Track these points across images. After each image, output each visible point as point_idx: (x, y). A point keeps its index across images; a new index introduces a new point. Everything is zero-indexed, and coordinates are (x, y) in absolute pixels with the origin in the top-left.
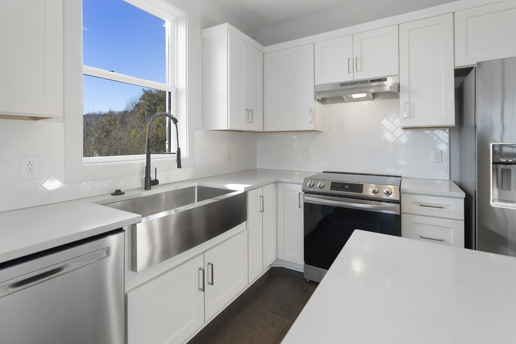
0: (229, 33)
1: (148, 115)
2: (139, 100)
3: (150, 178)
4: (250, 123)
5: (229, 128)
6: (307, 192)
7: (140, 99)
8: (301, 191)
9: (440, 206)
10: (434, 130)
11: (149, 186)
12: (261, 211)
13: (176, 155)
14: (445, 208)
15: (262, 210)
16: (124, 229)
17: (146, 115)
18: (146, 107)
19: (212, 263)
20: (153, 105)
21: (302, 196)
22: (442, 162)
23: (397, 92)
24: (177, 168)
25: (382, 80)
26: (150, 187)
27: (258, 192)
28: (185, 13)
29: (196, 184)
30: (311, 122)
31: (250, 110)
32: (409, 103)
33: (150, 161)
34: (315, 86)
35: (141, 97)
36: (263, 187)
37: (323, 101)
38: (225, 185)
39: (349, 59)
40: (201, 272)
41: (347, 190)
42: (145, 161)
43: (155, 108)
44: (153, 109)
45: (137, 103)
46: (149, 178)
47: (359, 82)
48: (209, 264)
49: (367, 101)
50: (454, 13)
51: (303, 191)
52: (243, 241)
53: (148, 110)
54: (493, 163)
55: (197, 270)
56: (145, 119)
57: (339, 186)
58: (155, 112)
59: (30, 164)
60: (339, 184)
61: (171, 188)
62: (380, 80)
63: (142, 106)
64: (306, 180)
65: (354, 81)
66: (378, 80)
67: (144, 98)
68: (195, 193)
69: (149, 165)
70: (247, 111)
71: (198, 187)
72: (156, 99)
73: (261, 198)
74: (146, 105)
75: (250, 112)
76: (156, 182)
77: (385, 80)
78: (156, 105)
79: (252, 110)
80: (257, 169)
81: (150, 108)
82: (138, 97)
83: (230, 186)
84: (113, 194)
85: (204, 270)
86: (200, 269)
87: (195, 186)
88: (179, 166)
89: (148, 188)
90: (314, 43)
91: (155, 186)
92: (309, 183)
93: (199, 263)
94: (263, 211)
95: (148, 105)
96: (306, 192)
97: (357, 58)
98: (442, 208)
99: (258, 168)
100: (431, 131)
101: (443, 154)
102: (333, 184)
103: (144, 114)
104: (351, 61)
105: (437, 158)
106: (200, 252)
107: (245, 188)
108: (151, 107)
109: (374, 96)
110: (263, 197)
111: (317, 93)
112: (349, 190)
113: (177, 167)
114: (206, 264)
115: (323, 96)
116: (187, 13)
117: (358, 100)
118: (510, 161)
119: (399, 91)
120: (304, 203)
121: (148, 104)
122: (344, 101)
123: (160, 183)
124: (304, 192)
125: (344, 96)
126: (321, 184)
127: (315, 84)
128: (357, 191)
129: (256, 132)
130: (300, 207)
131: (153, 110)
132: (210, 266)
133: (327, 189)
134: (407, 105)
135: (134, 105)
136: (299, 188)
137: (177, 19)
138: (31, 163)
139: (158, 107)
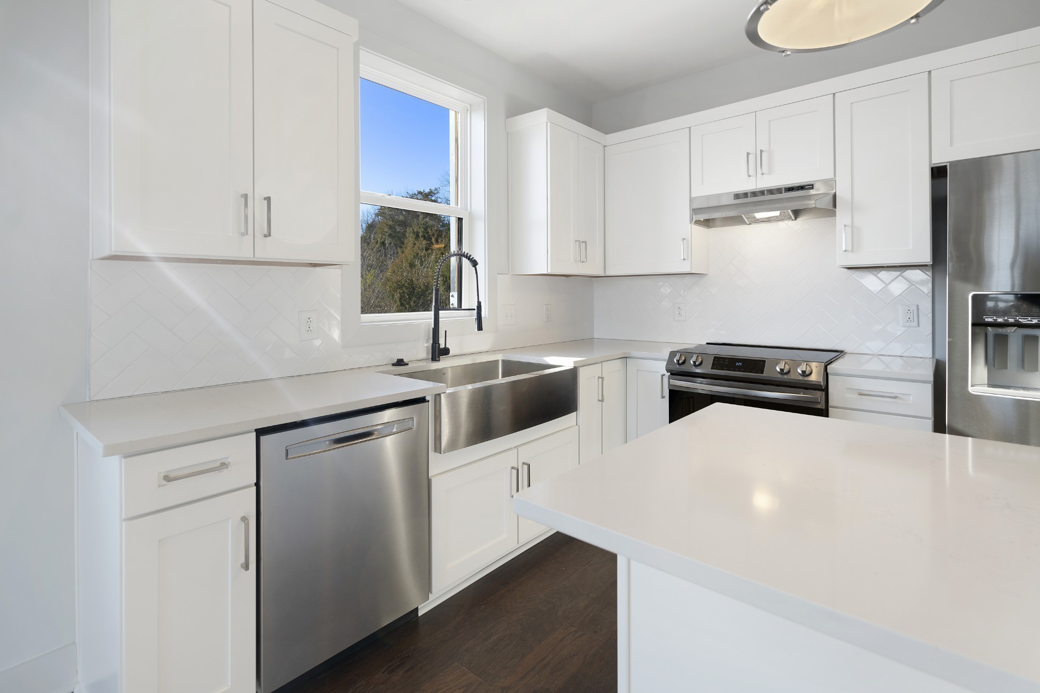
0: (549, 124)
1: (390, 243)
2: (374, 216)
3: (439, 344)
4: (583, 262)
5: (550, 272)
6: (674, 374)
7: (377, 215)
8: (665, 372)
9: (893, 395)
10: (905, 271)
11: (437, 357)
12: (599, 401)
13: (476, 311)
14: (901, 398)
15: (600, 399)
16: (427, 399)
17: (387, 245)
18: (386, 230)
19: (528, 462)
20: (399, 225)
21: (666, 379)
22: (919, 326)
23: (831, 207)
24: (477, 330)
25: (806, 187)
26: (439, 358)
27: (596, 370)
28: (481, 98)
29: (500, 357)
30: (684, 259)
31: (582, 242)
32: (852, 226)
33: (439, 321)
34: (691, 200)
35: (379, 211)
36: (603, 363)
37: (707, 223)
38: (544, 358)
39: (748, 154)
40: (515, 472)
41: (739, 369)
42: (433, 320)
43: (402, 231)
44: (399, 232)
45: (369, 223)
46: (437, 345)
47: (766, 192)
48: (523, 463)
49: (786, 222)
50: (930, 72)
51: (668, 371)
52: (571, 442)
53: (390, 235)
54: (973, 325)
55: (509, 468)
56: (385, 251)
57: (726, 363)
58: (403, 238)
59: (309, 321)
60: (727, 360)
61: (468, 361)
62: (802, 188)
63: (379, 228)
64: (673, 354)
65: (758, 190)
66: (799, 187)
67: (383, 213)
68: (498, 371)
69: (437, 326)
70: (578, 243)
71: (504, 361)
72: (404, 213)
73: (600, 380)
74: (387, 225)
75: (583, 244)
76: (446, 351)
77: (811, 187)
78: (405, 226)
79: (585, 242)
80: (594, 338)
81: (395, 232)
82: (372, 210)
83: (550, 360)
84: (393, 365)
85: (518, 470)
86: (512, 468)
87: (498, 360)
88: (480, 328)
89: (435, 359)
90: (690, 128)
91: (444, 356)
92: (677, 358)
93: (511, 460)
94: (602, 401)
95: (390, 226)
96: (673, 372)
97: (761, 151)
98: (896, 397)
99: (596, 336)
100: (899, 273)
101: (920, 312)
102: (716, 360)
103: (383, 244)
104: (751, 157)
105: (909, 320)
106: (513, 446)
107: (575, 362)
108: (396, 230)
109: (797, 213)
110: (602, 378)
111: (695, 211)
112: (742, 370)
113: (476, 328)
114: (520, 464)
115: (706, 216)
116: (486, 98)
117: (769, 220)
118: (1000, 320)
119: (835, 206)
120: (670, 391)
121: (390, 223)
122: (744, 223)
123: (451, 353)
124: (669, 374)
125: (743, 215)
126: (696, 359)
127: (692, 196)
128: (754, 371)
129: (592, 277)
130: (663, 397)
131: (399, 235)
132: (526, 467)
133: (706, 369)
134: (849, 229)
135: (364, 226)
136: (661, 367)
137: (471, 105)
138: (311, 319)
139: (408, 228)
